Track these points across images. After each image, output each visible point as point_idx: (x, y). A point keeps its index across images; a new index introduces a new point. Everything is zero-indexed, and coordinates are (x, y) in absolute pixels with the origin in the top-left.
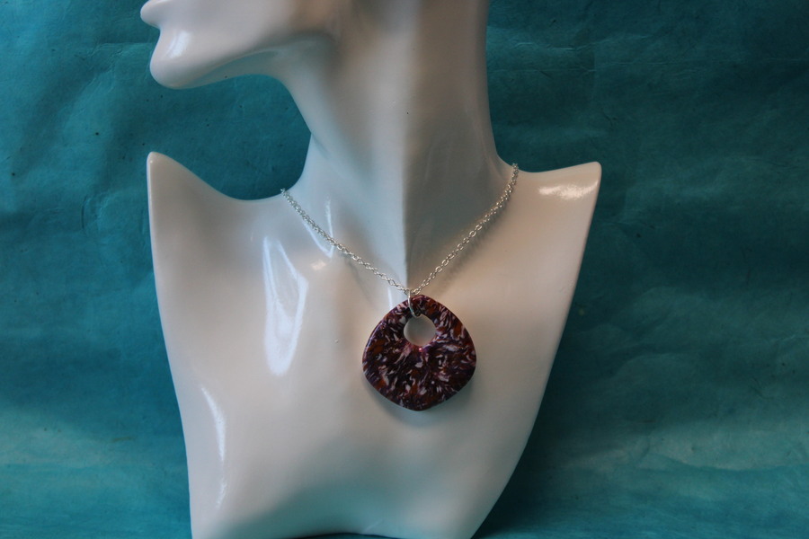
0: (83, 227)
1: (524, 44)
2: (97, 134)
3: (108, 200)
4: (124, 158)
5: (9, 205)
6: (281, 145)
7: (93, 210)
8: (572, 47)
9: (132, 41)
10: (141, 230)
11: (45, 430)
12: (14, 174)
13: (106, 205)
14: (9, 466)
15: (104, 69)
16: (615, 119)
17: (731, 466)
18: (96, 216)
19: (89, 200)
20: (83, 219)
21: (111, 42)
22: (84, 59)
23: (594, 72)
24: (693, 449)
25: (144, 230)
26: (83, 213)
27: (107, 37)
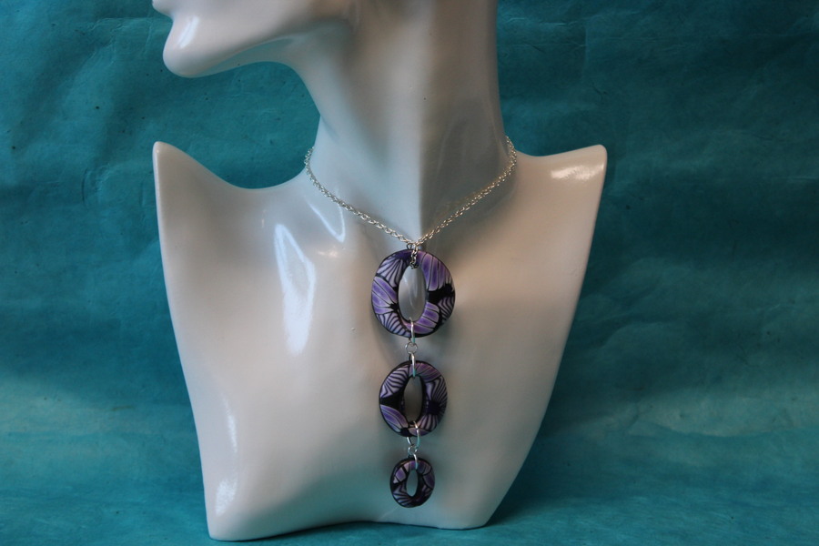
0: (83, 199)
1: (515, 19)
2: (97, 108)
3: (108, 174)
4: (124, 131)
5: (9, 178)
6: (279, 119)
7: (93, 183)
8: (564, 22)
9: (132, 16)
10: (140, 202)
11: (45, 399)
12: (14, 148)
13: (106, 178)
14: (10, 434)
15: (105, 44)
16: (605, 93)
17: (719, 432)
18: (96, 189)
19: (89, 173)
20: (83, 193)
21: (112, 17)
22: (84, 34)
23: (585, 47)
24: (682, 416)
25: (144, 202)
26: (83, 186)
27: (108, 12)
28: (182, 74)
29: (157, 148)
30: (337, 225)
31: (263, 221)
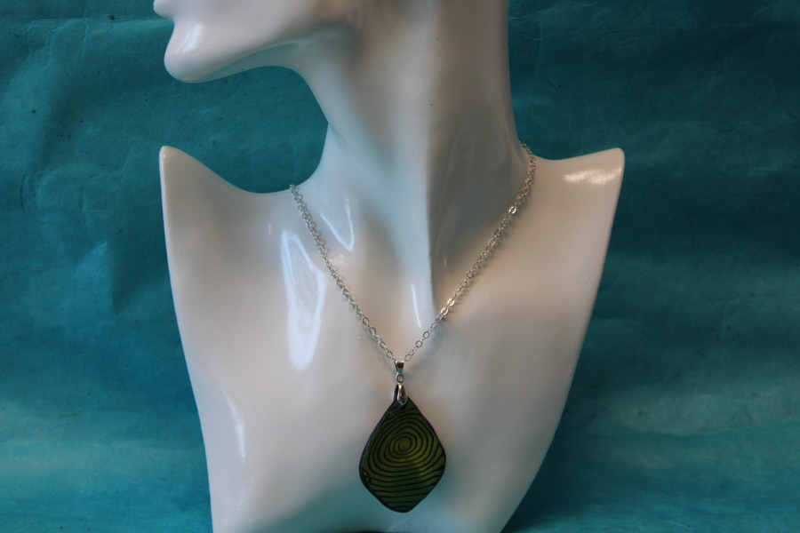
0: (22, 205)
2: (34, 111)
3: (45, 181)
4: (62, 135)
6: (221, 119)
7: (32, 189)
8: (517, 16)
9: (67, 16)
13: (45, 183)
15: (40, 46)
16: (560, 86)
17: (678, 430)
18: (35, 195)
19: (27, 179)
20: (21, 198)
21: (47, 17)
22: (18, 36)
23: (540, 41)
24: (640, 414)
25: (85, 207)
26: (21, 191)
27: (42, 13)
28: (185, 79)
29: (164, 153)
30: (346, 234)
31: (270, 227)
